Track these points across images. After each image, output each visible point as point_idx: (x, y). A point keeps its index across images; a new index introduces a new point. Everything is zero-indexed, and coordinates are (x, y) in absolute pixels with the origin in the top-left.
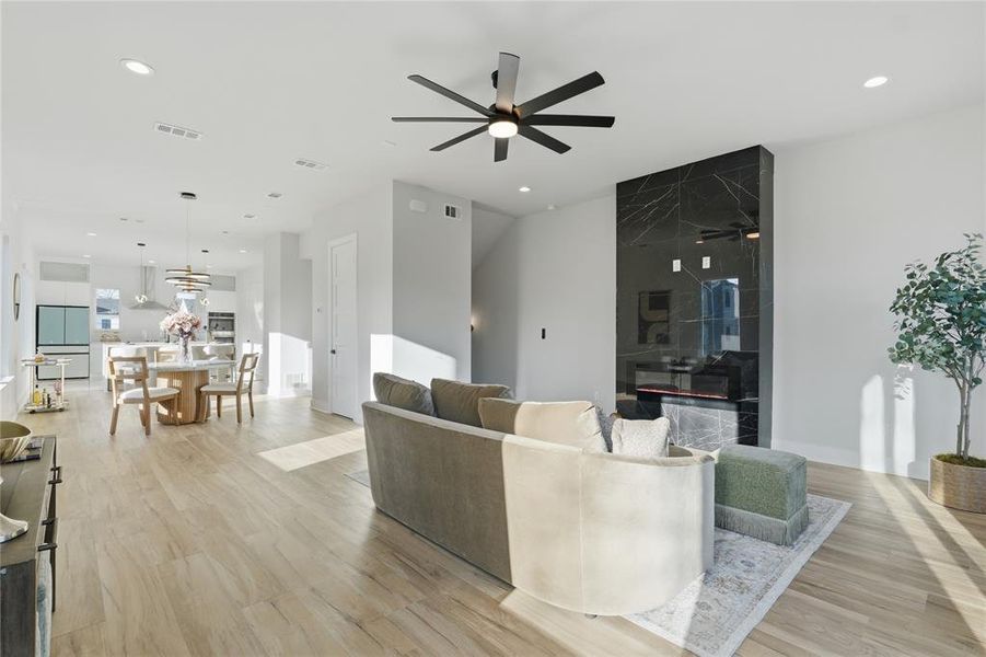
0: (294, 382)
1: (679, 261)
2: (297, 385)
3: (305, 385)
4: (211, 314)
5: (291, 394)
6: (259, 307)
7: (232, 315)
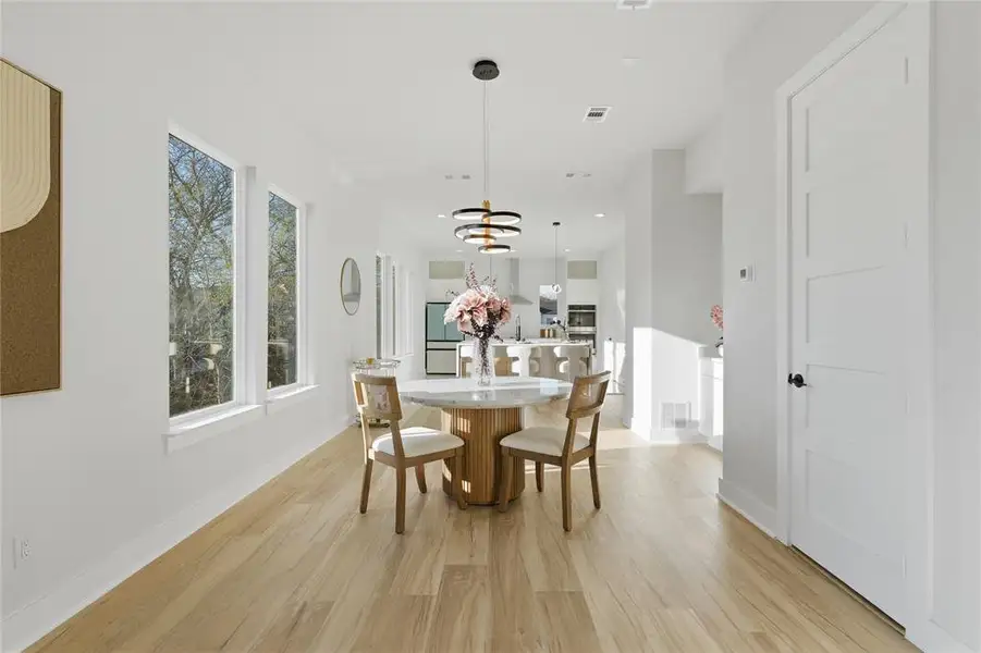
0: (676, 416)
2: (680, 424)
3: (696, 424)
4: (571, 307)
5: (671, 438)
6: (621, 295)
7: (593, 307)
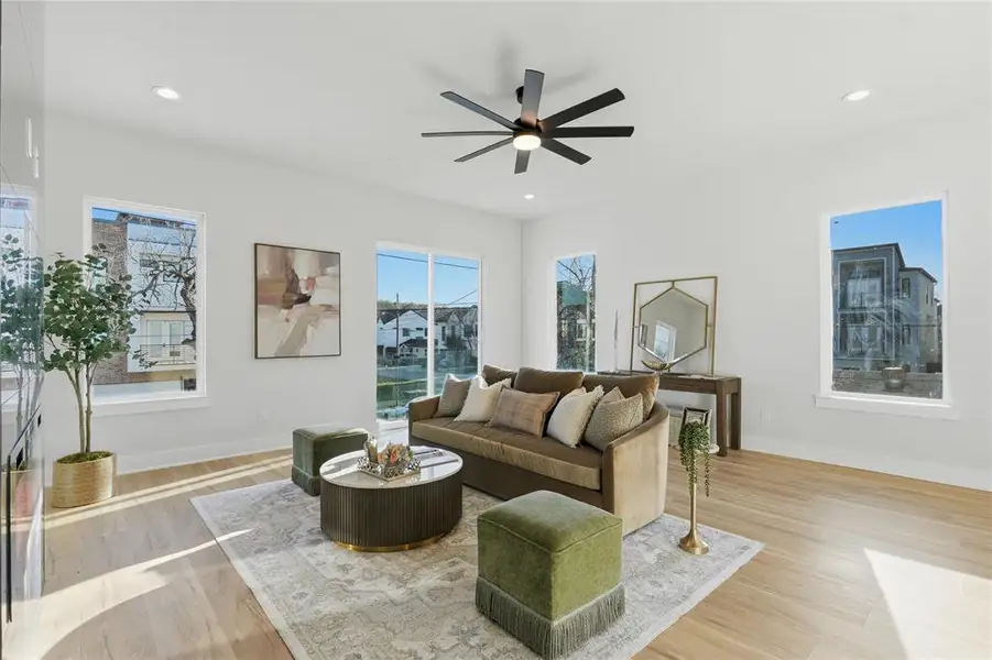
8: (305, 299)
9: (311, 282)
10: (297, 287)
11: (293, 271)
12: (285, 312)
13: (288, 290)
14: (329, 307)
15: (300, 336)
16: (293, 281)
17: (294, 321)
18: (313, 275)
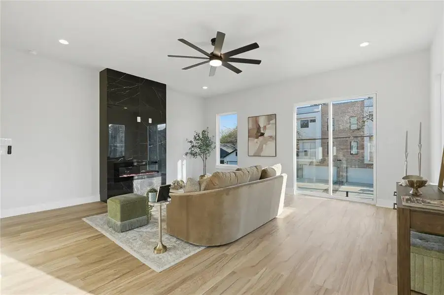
1: (140, 118)
8: (262, 134)
9: (265, 127)
10: (260, 130)
11: (259, 125)
12: (256, 140)
13: (257, 132)
14: (271, 137)
15: (261, 149)
16: (259, 128)
17: (259, 142)
18: (265, 125)
